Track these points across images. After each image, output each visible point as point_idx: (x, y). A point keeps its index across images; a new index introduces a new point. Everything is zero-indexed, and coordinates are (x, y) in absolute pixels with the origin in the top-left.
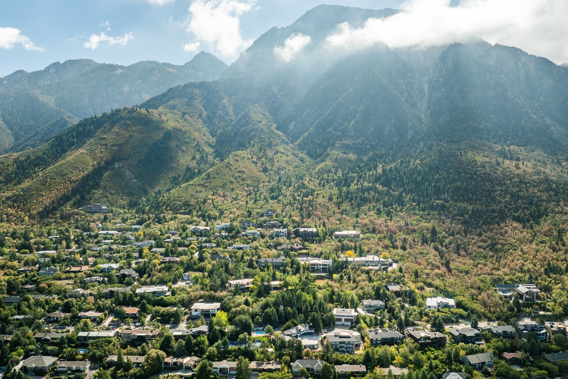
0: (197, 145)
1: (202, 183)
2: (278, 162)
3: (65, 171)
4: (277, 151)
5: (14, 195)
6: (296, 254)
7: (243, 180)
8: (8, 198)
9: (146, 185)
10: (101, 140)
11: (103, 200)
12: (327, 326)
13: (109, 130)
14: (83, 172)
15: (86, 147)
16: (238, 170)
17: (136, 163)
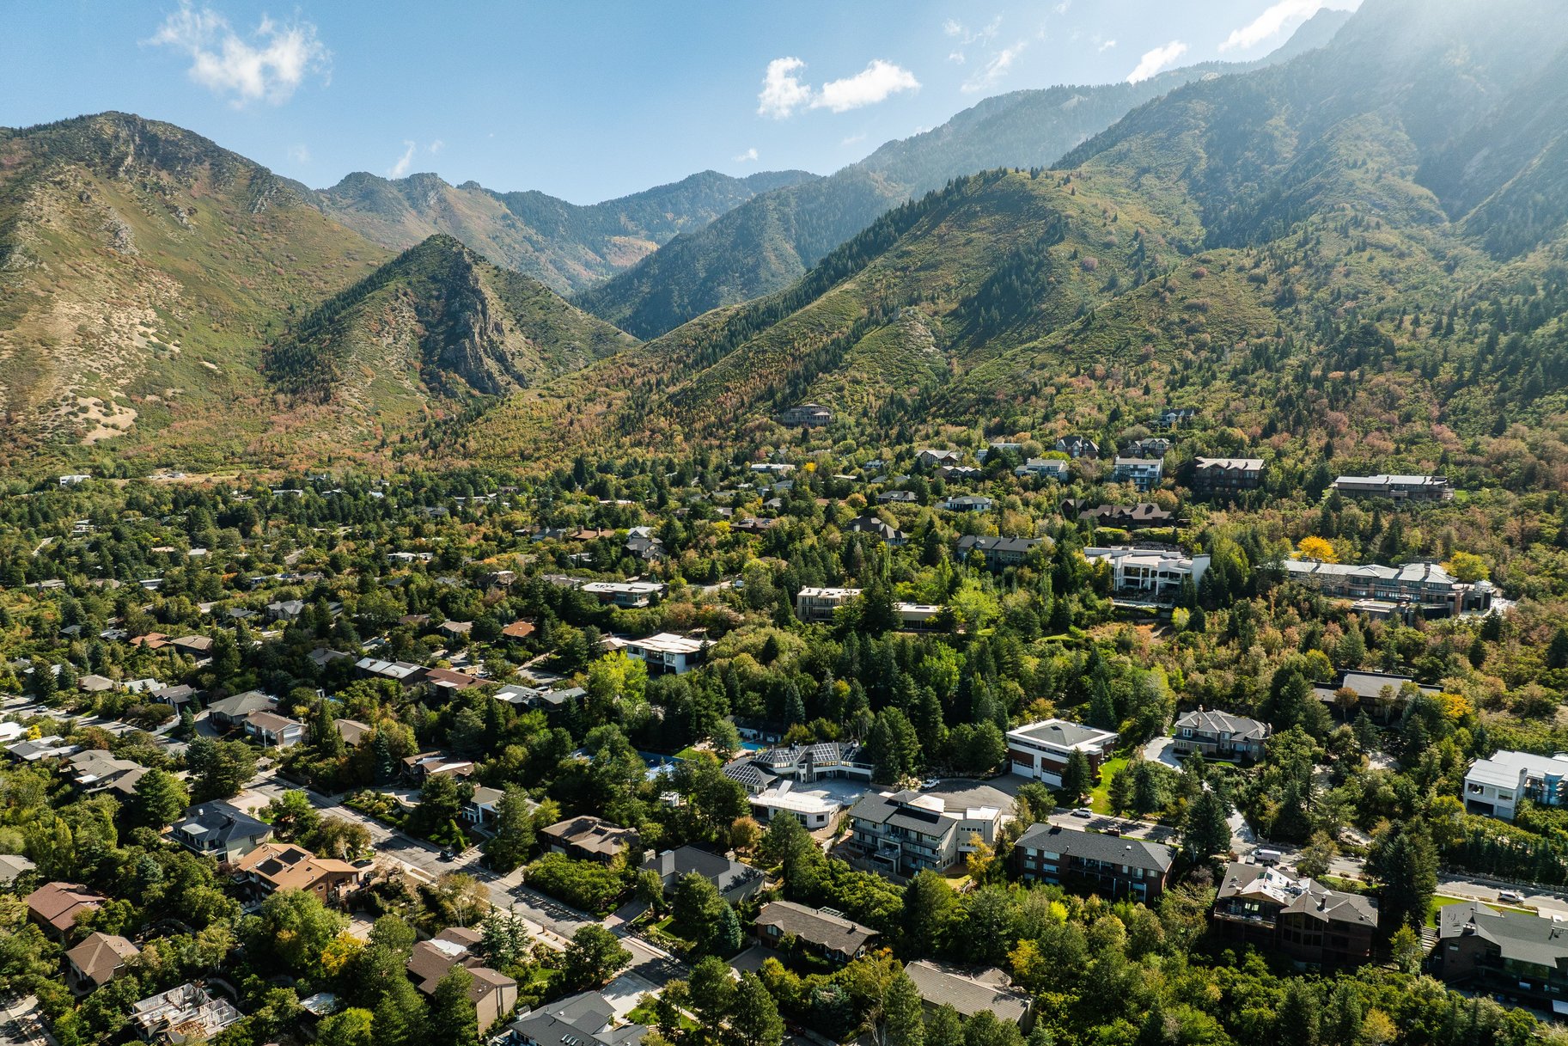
0: (1141, 249)
1: (1061, 342)
2: (1347, 275)
3: (793, 334)
4: (1364, 242)
5: (684, 390)
6: (1127, 536)
7: (1191, 331)
8: (671, 398)
9: (954, 361)
10: (899, 257)
11: (829, 397)
12: (961, 771)
13: (928, 232)
14: (829, 334)
15: (862, 276)
16: (1187, 302)
17: (954, 306)
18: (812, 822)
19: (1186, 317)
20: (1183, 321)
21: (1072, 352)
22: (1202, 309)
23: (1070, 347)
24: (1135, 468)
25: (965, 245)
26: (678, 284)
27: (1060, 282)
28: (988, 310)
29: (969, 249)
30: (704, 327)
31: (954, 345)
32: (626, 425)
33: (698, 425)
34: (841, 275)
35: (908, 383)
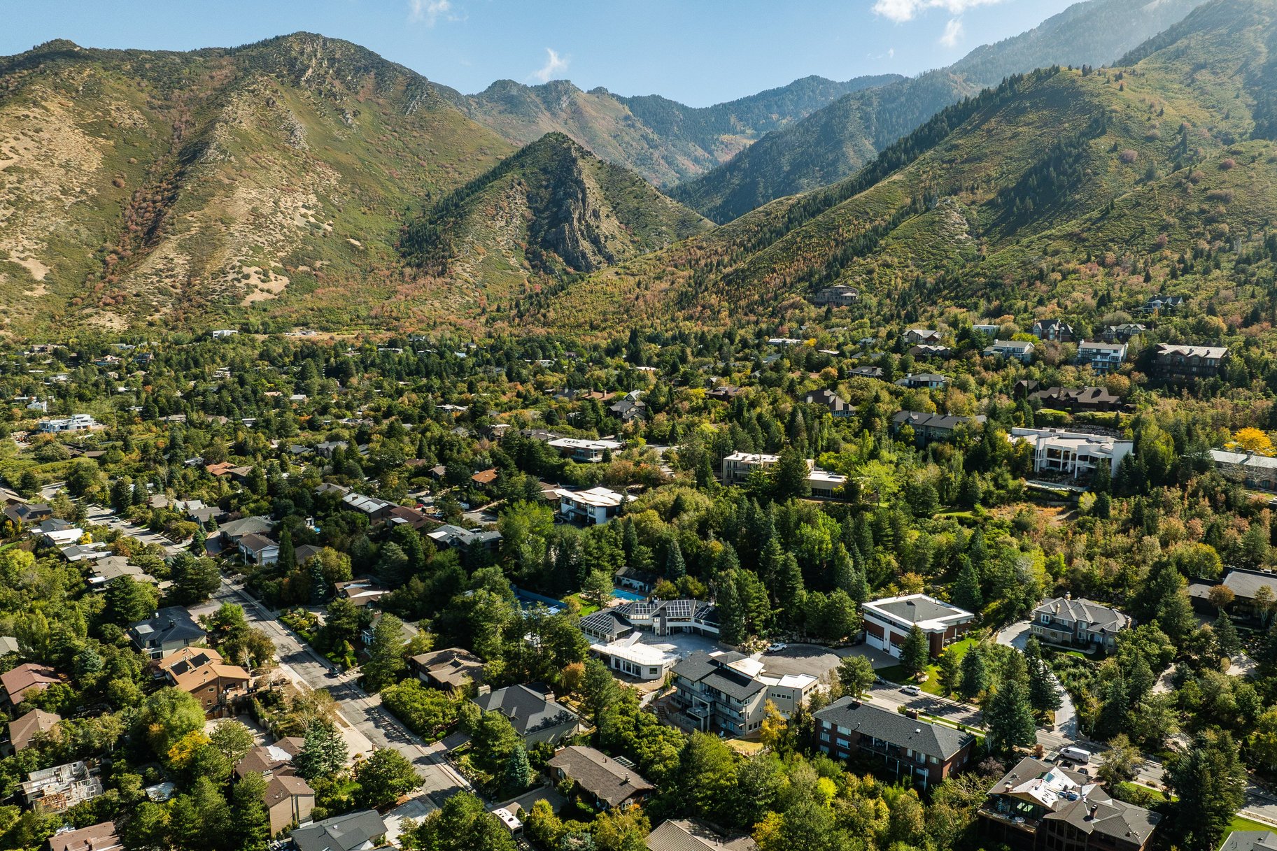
0: (1184, 142)
1: (1077, 230)
3: (840, 221)
5: (736, 271)
6: (1068, 418)
7: (1211, 221)
8: (725, 277)
9: (985, 247)
10: (947, 150)
11: (858, 279)
13: (978, 127)
14: (872, 221)
15: (911, 168)
16: (1209, 193)
17: (992, 196)
18: (645, 674)
19: (1206, 207)
20: (1203, 211)
21: (1086, 240)
22: (1225, 199)
23: (1085, 235)
24: (1098, 352)
25: (1010, 139)
26: (764, 177)
27: (1096, 174)
28: (1023, 201)
29: (1014, 142)
30: (768, 214)
31: (986, 233)
32: (684, 301)
33: (743, 303)
34: (895, 166)
35: (936, 267)
